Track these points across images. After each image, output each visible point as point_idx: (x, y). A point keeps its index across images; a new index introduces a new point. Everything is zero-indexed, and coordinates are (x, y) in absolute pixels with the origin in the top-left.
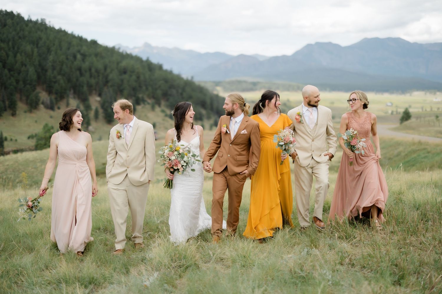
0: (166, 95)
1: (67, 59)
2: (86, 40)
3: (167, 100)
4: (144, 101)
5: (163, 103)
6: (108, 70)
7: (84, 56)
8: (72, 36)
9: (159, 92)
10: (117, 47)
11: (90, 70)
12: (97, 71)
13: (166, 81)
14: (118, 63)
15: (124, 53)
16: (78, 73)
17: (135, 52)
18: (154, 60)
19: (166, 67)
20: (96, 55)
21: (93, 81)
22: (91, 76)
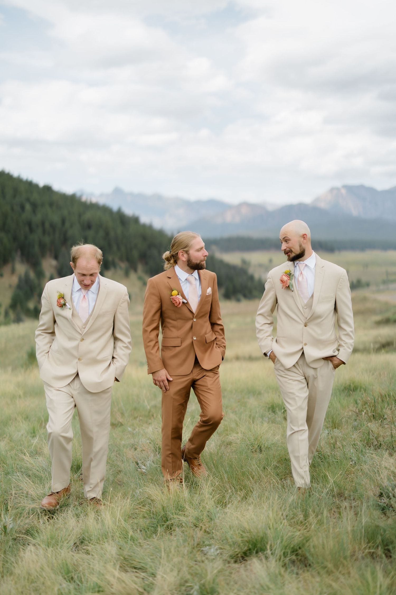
0: (144, 257)
1: (12, 209)
2: (37, 186)
3: (146, 263)
4: (114, 265)
5: (140, 267)
6: (67, 225)
7: (34, 206)
8: (19, 180)
9: (135, 254)
10: (78, 194)
11: (43, 224)
12: (53, 226)
13: (144, 238)
14: (80, 216)
15: (88, 202)
16: (27, 229)
17: (102, 201)
18: (128, 211)
19: (144, 219)
20: (51, 204)
21: (47, 239)
22: (44, 232)
